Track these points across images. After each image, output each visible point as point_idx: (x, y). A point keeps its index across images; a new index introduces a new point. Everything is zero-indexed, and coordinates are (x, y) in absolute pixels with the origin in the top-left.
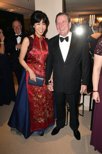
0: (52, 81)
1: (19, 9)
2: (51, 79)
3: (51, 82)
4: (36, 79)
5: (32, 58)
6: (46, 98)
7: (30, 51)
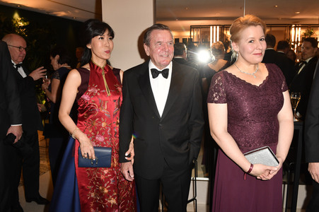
0: (133, 154)
1: (77, 11)
2: (131, 150)
3: (129, 156)
4: (96, 153)
5: (87, 108)
6: (118, 196)
7: (82, 95)
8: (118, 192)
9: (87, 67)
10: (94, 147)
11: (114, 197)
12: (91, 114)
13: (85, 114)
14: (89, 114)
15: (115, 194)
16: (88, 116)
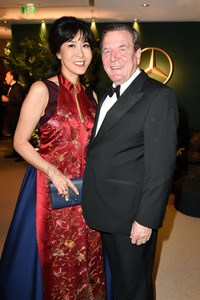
5: (54, 137)
6: (87, 250)
7: (48, 119)
8: (88, 245)
9: (55, 80)
10: (71, 180)
11: (82, 252)
12: (57, 146)
13: (50, 144)
14: (56, 144)
15: (84, 248)
16: (53, 148)
